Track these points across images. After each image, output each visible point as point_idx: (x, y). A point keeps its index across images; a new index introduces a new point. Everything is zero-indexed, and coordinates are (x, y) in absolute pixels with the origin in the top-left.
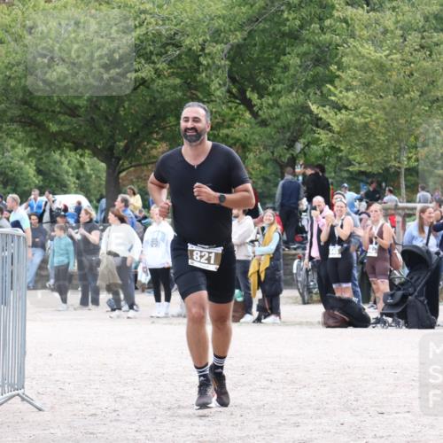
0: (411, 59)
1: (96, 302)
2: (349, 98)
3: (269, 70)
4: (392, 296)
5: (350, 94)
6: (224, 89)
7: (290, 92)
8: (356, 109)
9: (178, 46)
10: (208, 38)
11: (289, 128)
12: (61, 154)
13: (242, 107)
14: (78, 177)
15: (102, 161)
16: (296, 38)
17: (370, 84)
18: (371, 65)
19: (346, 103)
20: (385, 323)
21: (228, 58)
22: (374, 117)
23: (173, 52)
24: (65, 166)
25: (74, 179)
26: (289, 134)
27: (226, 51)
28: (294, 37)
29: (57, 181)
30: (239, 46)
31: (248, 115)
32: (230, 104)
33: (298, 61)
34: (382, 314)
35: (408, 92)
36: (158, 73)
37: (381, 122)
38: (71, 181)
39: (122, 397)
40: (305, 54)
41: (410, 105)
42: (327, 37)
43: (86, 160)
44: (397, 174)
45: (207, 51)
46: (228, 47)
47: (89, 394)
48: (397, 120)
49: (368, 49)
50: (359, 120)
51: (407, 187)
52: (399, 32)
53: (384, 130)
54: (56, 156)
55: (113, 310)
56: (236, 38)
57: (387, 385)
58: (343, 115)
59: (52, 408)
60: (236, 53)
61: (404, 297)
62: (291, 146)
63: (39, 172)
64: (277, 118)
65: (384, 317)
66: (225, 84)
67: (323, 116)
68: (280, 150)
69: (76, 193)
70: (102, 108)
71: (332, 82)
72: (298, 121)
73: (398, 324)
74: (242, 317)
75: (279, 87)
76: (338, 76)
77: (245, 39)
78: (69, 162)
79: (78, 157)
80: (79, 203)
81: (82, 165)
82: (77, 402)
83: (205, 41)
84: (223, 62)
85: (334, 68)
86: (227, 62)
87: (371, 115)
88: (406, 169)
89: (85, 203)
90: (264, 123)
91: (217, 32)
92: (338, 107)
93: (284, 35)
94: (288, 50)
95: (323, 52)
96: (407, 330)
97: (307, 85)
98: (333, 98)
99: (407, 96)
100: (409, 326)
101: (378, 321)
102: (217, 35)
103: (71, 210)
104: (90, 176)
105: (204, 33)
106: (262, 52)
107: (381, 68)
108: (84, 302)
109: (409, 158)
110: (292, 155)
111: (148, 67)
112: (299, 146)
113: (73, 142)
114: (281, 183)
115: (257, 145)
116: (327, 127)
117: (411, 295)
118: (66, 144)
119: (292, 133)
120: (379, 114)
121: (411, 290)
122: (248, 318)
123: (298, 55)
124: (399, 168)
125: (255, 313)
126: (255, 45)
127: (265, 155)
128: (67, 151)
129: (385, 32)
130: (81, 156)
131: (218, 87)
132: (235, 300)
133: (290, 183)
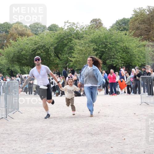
0: (86, 48)
1: (32, 94)
2: (76, 56)
3: (62, 51)
5: (76, 55)
6: (54, 55)
7: (66, 55)
8: (77, 58)
9: (45, 47)
11: (66, 61)
13: (57, 58)
14: (28, 71)
17: (79, 53)
22: (80, 59)
23: (44, 48)
28: (66, 45)
29: (24, 72)
30: (56, 47)
32: (55, 57)
35: (86, 54)
36: (41, 52)
37: (82, 60)
38: (26, 72)
40: (68, 48)
42: (72, 45)
43: (29, 68)
45: (50, 48)
49: (78, 47)
50: (78, 60)
54: (24, 67)
55: (35, 95)
56: (56, 45)
58: (75, 59)
60: (55, 48)
62: (66, 64)
63: (21, 71)
64: (64, 59)
67: (71, 59)
68: (64, 65)
69: (27, 74)
71: (73, 53)
75: (64, 54)
78: (26, 69)
81: (28, 69)
82: (28, 112)
83: (50, 46)
84: (53, 50)
90: (61, 60)
92: (74, 57)
93: (64, 45)
94: (65, 47)
95: (71, 47)
97: (69, 53)
101: (83, 95)
102: (52, 45)
106: (60, 48)
107: (81, 50)
108: (29, 94)
110: (66, 66)
111: (40, 51)
112: (67, 64)
113: (27, 65)
115: (60, 64)
116: (72, 61)
118: (25, 65)
122: (59, 95)
125: (61, 95)
126: (59, 46)
127: (62, 66)
128: (26, 67)
129: (82, 44)
131: (53, 54)
133: (64, 71)
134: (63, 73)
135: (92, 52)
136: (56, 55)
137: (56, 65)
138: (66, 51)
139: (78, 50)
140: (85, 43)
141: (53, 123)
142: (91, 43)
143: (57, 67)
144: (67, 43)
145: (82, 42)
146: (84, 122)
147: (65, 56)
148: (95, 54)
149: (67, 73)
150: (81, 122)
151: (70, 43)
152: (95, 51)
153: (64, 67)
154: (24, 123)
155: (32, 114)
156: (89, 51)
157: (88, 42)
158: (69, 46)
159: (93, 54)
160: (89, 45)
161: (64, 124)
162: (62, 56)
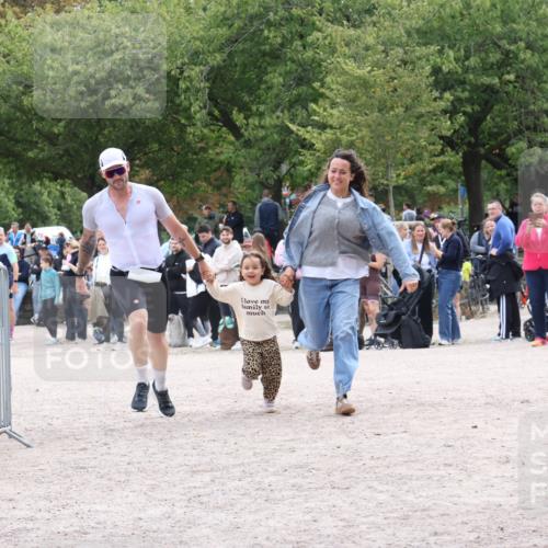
0: (393, 75)
1: (83, 335)
2: (335, 115)
3: (251, 91)
4: (385, 316)
5: (335, 112)
6: (204, 111)
7: (274, 112)
8: (340, 128)
10: (187, 61)
11: (274, 149)
12: (41, 185)
13: (224, 129)
14: (59, 208)
15: (84, 191)
16: (278, 57)
17: (354, 101)
18: (355, 82)
19: (331, 122)
20: (379, 343)
21: (208, 80)
22: (359, 135)
24: (45, 197)
25: (55, 210)
26: (274, 156)
27: (204, 74)
28: (275, 56)
29: (38, 213)
30: (219, 68)
31: (231, 138)
32: (212, 127)
33: (281, 80)
34: (376, 335)
35: (392, 108)
37: (367, 139)
38: (52, 213)
39: (112, 430)
40: (290, 72)
41: (395, 121)
42: (309, 54)
43: (67, 189)
44: (386, 192)
45: (186, 74)
46: (207, 68)
47: (78, 428)
48: (383, 137)
49: (350, 66)
50: (345, 138)
51: (396, 206)
52: (381, 48)
53: (370, 149)
54: (37, 187)
55: (101, 342)
56: (217, 59)
57: (383, 406)
58: (328, 134)
59: (41, 444)
60: (215, 76)
61: (398, 317)
62: (277, 167)
63: (18, 204)
64: (263, 139)
65: (378, 338)
66: (205, 107)
67: (307, 136)
68: (267, 171)
69: (58, 224)
70: (81, 136)
71: (315, 101)
72: (283, 142)
73: (392, 346)
74: (233, 344)
75: (262, 108)
76: (322, 95)
77: (224, 61)
78: (49, 193)
79: (58, 187)
80: (62, 235)
81: (63, 194)
82: (67, 437)
83: (183, 64)
84: (202, 85)
85: (317, 85)
86: (207, 84)
87: (357, 133)
88: (394, 187)
89: (68, 234)
90: (248, 144)
91: (197, 53)
92: (323, 127)
93: (264, 54)
94: (269, 69)
95: (305, 70)
96: (402, 350)
97: (291, 105)
98: (316, 118)
99: (392, 113)
100: (404, 346)
101: (372, 342)
102: (195, 57)
103: (53, 242)
104: (71, 206)
105: (183, 56)
106: (243, 73)
107: (365, 84)
109: (398, 175)
110: (278, 176)
112: (284, 168)
113: (53, 173)
114: (259, 205)
115: (242, 168)
116: (311, 147)
117: (404, 314)
118: (45, 174)
119: (278, 154)
120: (365, 131)
121: (404, 309)
123: (280, 75)
124: (388, 185)
126: (236, 65)
127: (251, 178)
128: (47, 183)
129: (367, 48)
130: (62, 186)
131: (199, 113)
132: (225, 327)
133: (266, 205)
134: (261, 217)
135: (425, 97)
136: (216, 113)
137: (218, 174)
138: (275, 91)
139: (344, 85)
140: (383, 44)
141: (205, 499)
142: (418, 44)
143: (224, 185)
144: (282, 45)
145: (370, 40)
146: (382, 497)
147: (267, 121)
148: (442, 104)
149: (281, 214)
150: (367, 493)
151: (298, 43)
152: (444, 90)
153: (264, 185)
154: (42, 504)
155: (84, 449)
156: (409, 90)
157: (404, 39)
158: (293, 61)
159: (434, 104)
160: (406, 53)
161: (268, 505)
162: (251, 121)
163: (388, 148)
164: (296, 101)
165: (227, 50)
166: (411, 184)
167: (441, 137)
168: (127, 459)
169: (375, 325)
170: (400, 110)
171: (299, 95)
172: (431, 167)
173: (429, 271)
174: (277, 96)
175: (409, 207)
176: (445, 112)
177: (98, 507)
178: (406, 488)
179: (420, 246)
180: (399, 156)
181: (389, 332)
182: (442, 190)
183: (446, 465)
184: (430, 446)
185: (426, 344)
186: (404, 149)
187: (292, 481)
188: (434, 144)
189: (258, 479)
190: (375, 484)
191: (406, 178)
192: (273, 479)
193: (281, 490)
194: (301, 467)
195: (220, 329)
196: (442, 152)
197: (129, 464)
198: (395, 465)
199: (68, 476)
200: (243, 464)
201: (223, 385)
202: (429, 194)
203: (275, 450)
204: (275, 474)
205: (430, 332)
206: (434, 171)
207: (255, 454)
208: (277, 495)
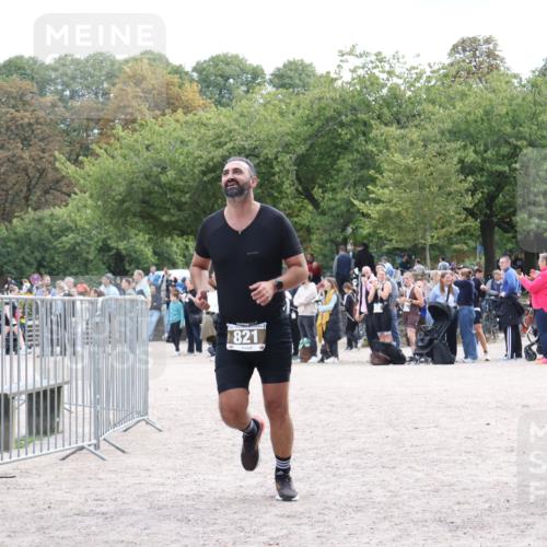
0: (430, 163)
3: (327, 173)
4: (422, 340)
5: (386, 191)
6: (293, 188)
7: (343, 188)
8: (390, 201)
10: (280, 150)
11: (342, 216)
12: (171, 240)
13: (306, 200)
14: (184, 257)
16: (347, 149)
17: (400, 182)
18: (401, 168)
19: (383, 198)
20: (417, 360)
21: (295, 165)
22: (404, 207)
24: (174, 248)
25: (182, 258)
26: (342, 221)
27: (293, 160)
28: (345, 148)
29: (169, 259)
30: (303, 155)
31: (310, 207)
32: (297, 199)
33: (349, 165)
34: (415, 354)
37: (410, 210)
38: (179, 260)
40: (356, 160)
41: (431, 198)
43: (190, 243)
44: (424, 249)
45: (279, 160)
46: (295, 156)
47: (196, 418)
48: (422, 208)
49: (397, 157)
50: (393, 210)
51: (431, 259)
52: (421, 143)
53: (412, 217)
54: (168, 241)
56: (301, 149)
58: (381, 207)
59: (169, 429)
60: (301, 161)
61: (431, 341)
62: (344, 230)
63: (155, 253)
64: (334, 208)
65: (416, 356)
66: (293, 185)
68: (336, 232)
70: (201, 204)
71: (372, 183)
72: (348, 211)
73: (426, 362)
75: (334, 184)
77: (307, 150)
78: (178, 245)
79: (184, 241)
81: (187, 247)
82: (188, 424)
83: (278, 152)
84: (292, 168)
86: (295, 168)
87: (402, 206)
88: (431, 246)
90: (323, 213)
93: (337, 146)
94: (341, 156)
95: (366, 159)
96: (434, 366)
97: (355, 184)
98: (371, 196)
100: (435, 362)
101: (412, 359)
102: (287, 147)
105: (277, 146)
106: (321, 159)
107: (409, 170)
108: (190, 349)
109: (432, 237)
110: (345, 236)
112: (349, 230)
113: (180, 230)
114: (337, 257)
115: (318, 229)
116: (368, 216)
117: (436, 339)
118: (175, 232)
119: (345, 220)
120: (408, 204)
121: (436, 336)
122: (314, 359)
123: (349, 161)
124: (425, 244)
126: (316, 154)
127: (325, 237)
128: (176, 237)
129: (412, 143)
130: (186, 240)
131: (289, 187)
132: (304, 347)
133: (343, 256)
134: (338, 265)
135: (453, 179)
136: (300, 189)
138: (345, 173)
139: (393, 171)
140: (424, 140)
142: (448, 141)
144: (350, 140)
145: (414, 137)
146: (420, 475)
147: (339, 196)
148: (466, 185)
150: (409, 472)
151: (362, 139)
152: (468, 175)
154: (170, 473)
155: (201, 434)
156: (442, 174)
157: (439, 137)
158: (358, 152)
159: (459, 185)
160: (441, 147)
161: (335, 478)
162: (326, 194)
163: (425, 216)
164: (359, 181)
165: (309, 142)
166: (442, 243)
167: (465, 209)
168: (231, 442)
169: (414, 347)
170: (435, 189)
171: (362, 176)
172: (456, 231)
173: (455, 308)
174: (345, 177)
175: (443, 260)
176: (467, 190)
177: (210, 477)
178: (436, 468)
179: (446, 289)
180: (434, 223)
181: (425, 352)
182: (465, 248)
183: (467, 452)
184: (454, 437)
185: (451, 361)
186: (437, 217)
187: (352, 462)
188: (460, 214)
189: (327, 459)
190: (414, 465)
191: (438, 238)
192: (339, 459)
193: (344, 468)
194: (359, 451)
195: (300, 347)
196: (465, 220)
197: (233, 445)
198: (429, 451)
199: (188, 454)
200: (317, 448)
201: (302, 389)
202: (455, 251)
203: (340, 438)
204: (340, 455)
205: (454, 352)
206: (459, 233)
207: (325, 441)
208: (342, 471)
